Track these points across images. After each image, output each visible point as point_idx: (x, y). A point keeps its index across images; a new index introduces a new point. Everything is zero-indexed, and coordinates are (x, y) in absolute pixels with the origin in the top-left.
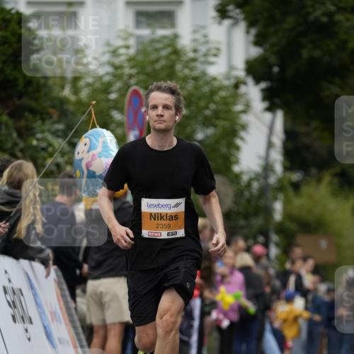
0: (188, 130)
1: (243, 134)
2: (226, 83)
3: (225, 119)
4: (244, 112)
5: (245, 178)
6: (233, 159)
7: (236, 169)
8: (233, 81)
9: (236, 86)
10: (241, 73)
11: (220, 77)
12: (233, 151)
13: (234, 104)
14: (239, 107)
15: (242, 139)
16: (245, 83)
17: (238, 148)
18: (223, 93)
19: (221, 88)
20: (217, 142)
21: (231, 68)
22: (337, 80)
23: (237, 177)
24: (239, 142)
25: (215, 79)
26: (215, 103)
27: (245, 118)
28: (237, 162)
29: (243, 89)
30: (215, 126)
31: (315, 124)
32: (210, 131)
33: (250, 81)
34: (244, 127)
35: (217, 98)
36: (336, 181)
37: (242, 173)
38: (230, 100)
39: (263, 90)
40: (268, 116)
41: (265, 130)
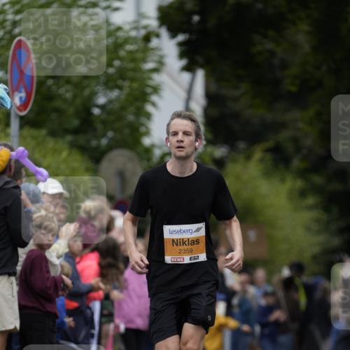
0: (87, 92)
1: (154, 98)
2: (133, 33)
3: (132, 80)
4: (156, 70)
5: (157, 153)
6: (143, 129)
7: (147, 141)
8: (143, 32)
9: (147, 38)
10: (153, 23)
11: (127, 27)
12: (143, 120)
13: (144, 60)
14: (150, 65)
15: (154, 104)
16: (158, 36)
17: (149, 116)
18: (129, 47)
19: (127, 40)
20: (123, 108)
21: (141, 15)
22: (271, 33)
23: (148, 151)
24: (149, 108)
25: (119, 29)
26: (121, 59)
27: (157, 78)
28: (147, 133)
29: (154, 42)
30: (120, 88)
31: (244, 87)
32: (115, 94)
33: (164, 32)
34: (156, 90)
35: (122, 53)
36: (269, 157)
37: (153, 146)
38: (139, 55)
39: (180, 44)
40: (186, 76)
41: (183, 95)
